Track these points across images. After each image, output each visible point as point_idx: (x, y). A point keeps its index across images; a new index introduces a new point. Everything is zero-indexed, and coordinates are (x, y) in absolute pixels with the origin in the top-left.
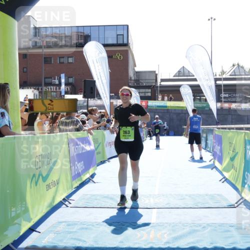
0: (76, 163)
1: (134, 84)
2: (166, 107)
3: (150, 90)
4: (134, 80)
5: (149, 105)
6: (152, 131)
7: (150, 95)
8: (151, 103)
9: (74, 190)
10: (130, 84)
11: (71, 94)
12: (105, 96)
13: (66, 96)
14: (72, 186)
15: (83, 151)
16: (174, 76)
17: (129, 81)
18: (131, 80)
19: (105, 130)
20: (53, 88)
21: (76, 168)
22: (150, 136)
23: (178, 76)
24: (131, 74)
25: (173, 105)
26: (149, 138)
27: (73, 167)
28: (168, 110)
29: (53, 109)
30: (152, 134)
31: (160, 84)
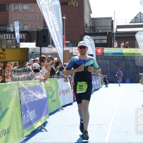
0: (28, 111)
1: (90, 31)
2: (122, 54)
3: (106, 37)
4: (90, 27)
5: (104, 52)
6: (107, 79)
7: (106, 42)
8: (107, 50)
9: (25, 138)
10: (86, 31)
11: (26, 41)
12: (58, 44)
13: (21, 43)
14: (23, 135)
15: (35, 100)
16: (131, 23)
17: (85, 28)
18: (87, 27)
19: (58, 78)
20: (8, 36)
21: (28, 116)
22: (106, 84)
23: (135, 22)
24: (87, 21)
25: (130, 52)
26: (105, 86)
27: (25, 116)
28: (124, 57)
29: (5, 58)
30: (108, 82)
31: (116, 31)
